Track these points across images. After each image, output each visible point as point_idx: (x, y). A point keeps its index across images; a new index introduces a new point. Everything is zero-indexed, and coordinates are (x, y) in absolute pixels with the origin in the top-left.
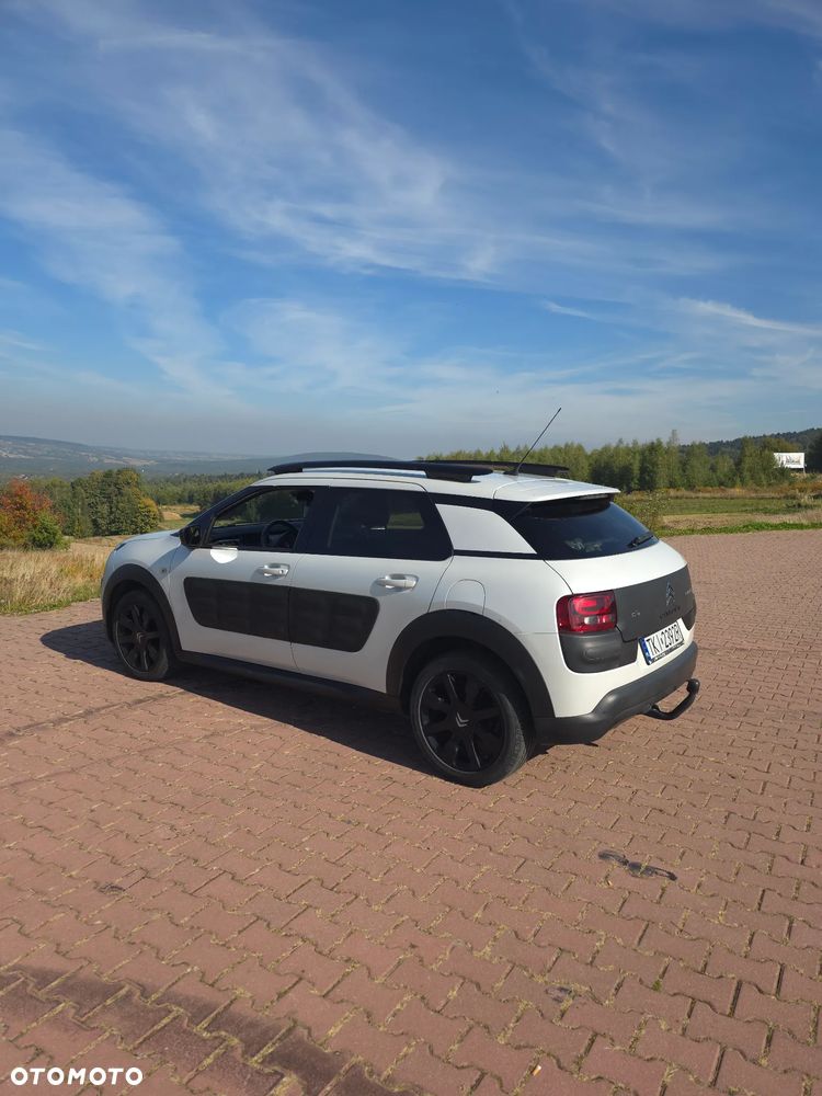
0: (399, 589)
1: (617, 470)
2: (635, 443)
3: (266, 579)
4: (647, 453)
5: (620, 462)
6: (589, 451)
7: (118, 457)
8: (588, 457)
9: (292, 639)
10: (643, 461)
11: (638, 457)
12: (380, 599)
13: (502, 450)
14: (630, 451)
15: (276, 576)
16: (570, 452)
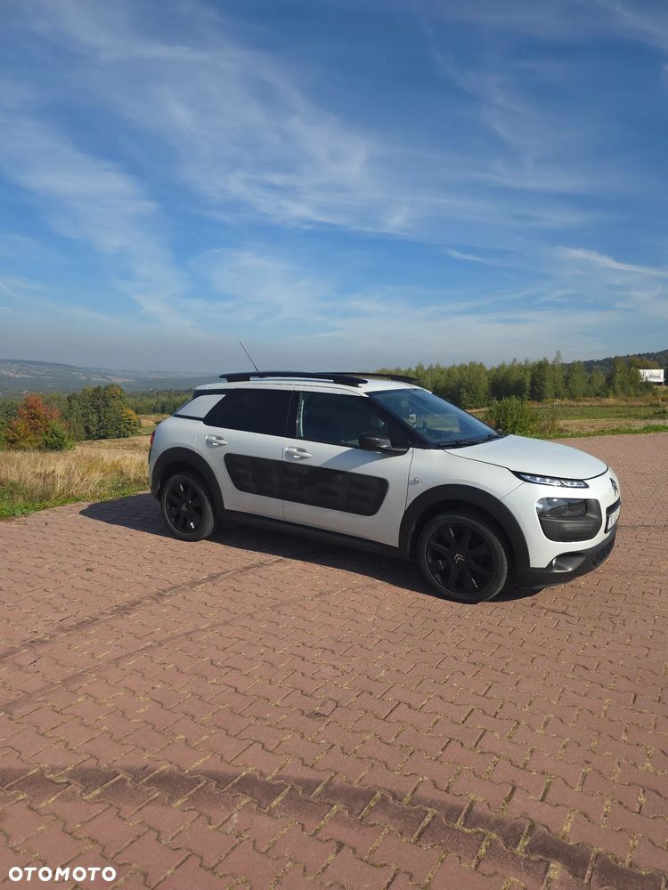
1: (512, 383)
2: (526, 361)
4: (536, 370)
5: (515, 377)
6: (488, 368)
7: (104, 376)
8: (487, 373)
10: (533, 376)
11: (529, 373)
13: (418, 369)
14: (523, 368)
16: (474, 369)
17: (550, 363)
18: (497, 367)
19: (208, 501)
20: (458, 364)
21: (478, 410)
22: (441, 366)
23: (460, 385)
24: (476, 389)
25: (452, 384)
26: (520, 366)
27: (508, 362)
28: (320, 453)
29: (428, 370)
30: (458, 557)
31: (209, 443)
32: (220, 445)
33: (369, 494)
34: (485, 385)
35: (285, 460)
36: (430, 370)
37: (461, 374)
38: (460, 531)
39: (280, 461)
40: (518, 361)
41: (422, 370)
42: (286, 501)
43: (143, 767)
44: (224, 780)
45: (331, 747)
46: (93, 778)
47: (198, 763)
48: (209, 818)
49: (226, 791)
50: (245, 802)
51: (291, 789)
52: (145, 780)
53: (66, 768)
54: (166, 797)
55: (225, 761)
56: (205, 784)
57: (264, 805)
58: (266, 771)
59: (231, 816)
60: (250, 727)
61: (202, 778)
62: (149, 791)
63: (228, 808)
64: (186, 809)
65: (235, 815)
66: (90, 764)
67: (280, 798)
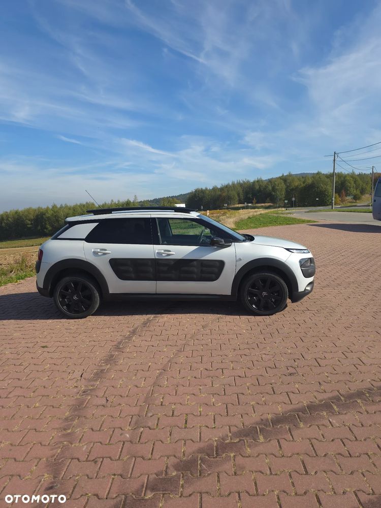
4: (125, 206)
13: (53, 207)
16: (89, 207)
17: (132, 201)
18: (102, 205)
19: (95, 290)
20: (79, 204)
22: (68, 205)
26: (115, 204)
27: (109, 202)
28: (180, 251)
30: (264, 293)
31: (95, 253)
32: (105, 254)
33: (214, 270)
35: (157, 257)
36: (62, 207)
38: (264, 281)
39: (153, 259)
40: (114, 201)
42: (158, 282)
43: (261, 420)
44: (303, 410)
45: (320, 383)
46: (249, 433)
47: (280, 409)
48: (323, 425)
49: (311, 414)
50: (325, 414)
51: (332, 402)
52: (271, 424)
53: (228, 435)
54: (292, 426)
55: (289, 404)
56: (297, 415)
57: (333, 411)
58: (311, 400)
59: (329, 421)
60: (274, 388)
61: (292, 413)
62: (281, 427)
63: (323, 419)
64: (308, 426)
65: (330, 420)
66: (234, 429)
67: (335, 407)
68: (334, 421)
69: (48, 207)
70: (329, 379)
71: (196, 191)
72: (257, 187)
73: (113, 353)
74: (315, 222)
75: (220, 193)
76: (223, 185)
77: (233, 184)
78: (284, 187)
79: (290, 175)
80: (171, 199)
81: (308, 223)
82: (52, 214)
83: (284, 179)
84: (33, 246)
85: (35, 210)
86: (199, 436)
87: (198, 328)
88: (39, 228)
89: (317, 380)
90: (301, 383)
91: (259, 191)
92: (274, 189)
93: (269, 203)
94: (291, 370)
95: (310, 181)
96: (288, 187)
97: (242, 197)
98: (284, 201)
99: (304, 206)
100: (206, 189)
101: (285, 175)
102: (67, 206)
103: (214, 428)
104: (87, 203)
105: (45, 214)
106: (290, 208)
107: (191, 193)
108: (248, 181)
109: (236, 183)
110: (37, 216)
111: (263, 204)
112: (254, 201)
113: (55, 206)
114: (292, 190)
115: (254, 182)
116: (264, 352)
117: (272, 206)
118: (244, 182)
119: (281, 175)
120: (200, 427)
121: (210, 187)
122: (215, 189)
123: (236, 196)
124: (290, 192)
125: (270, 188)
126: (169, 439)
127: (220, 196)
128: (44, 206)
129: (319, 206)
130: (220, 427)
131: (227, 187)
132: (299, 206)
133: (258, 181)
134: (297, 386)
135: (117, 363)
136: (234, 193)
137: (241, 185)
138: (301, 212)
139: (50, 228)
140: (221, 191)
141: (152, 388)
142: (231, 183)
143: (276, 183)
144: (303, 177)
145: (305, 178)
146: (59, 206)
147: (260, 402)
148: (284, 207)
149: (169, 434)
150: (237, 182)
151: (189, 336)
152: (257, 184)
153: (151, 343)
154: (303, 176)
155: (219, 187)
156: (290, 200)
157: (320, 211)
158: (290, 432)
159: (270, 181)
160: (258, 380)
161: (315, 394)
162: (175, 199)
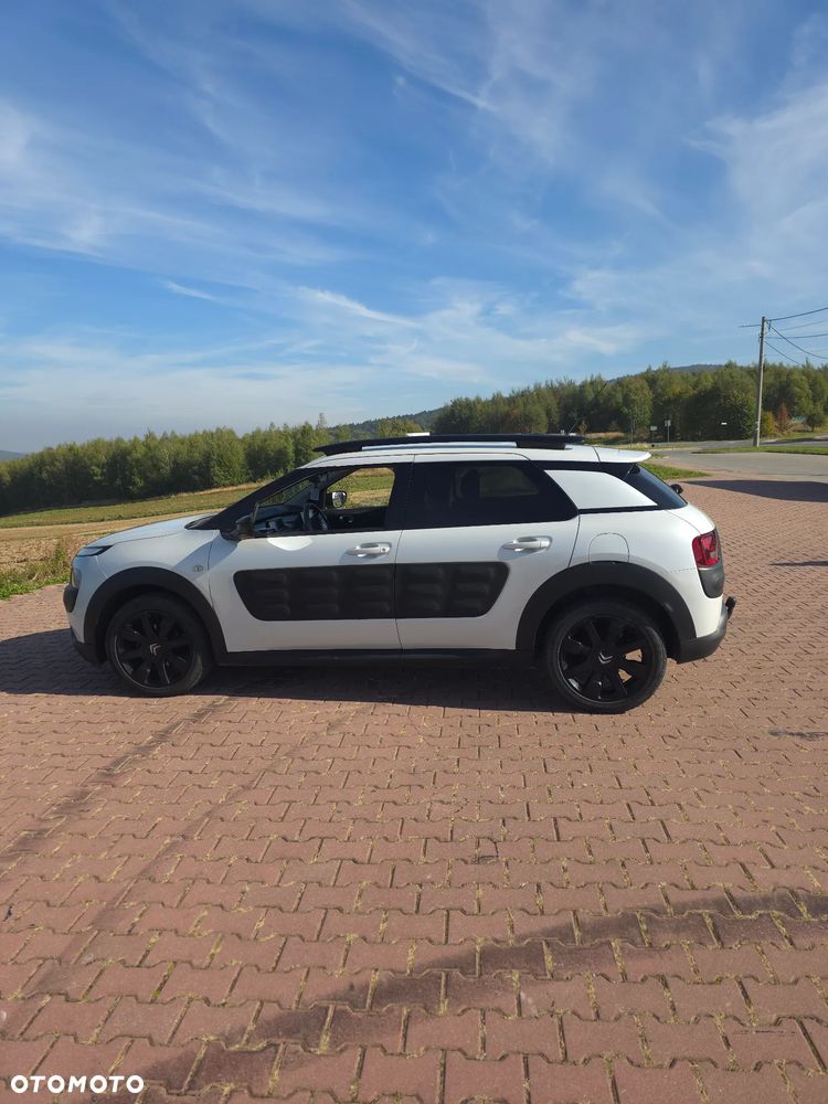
0: (533, 550)
1: (272, 454)
2: (286, 426)
3: (361, 560)
4: (299, 436)
5: (275, 445)
6: (240, 435)
8: (242, 441)
9: (397, 616)
10: (296, 444)
11: (291, 441)
12: (511, 563)
13: (147, 437)
14: (285, 434)
15: (374, 555)
16: (222, 437)
17: (314, 428)
18: (250, 433)
21: (235, 488)
22: (179, 434)
23: (208, 457)
24: (230, 461)
25: (197, 456)
26: (278, 432)
27: (265, 427)
29: (162, 440)
34: (240, 457)
36: (165, 438)
37: (207, 443)
40: (276, 426)
41: (154, 438)
43: (348, 988)
44: (464, 964)
45: (539, 887)
46: (299, 1026)
47: (410, 958)
48: (498, 1010)
49: (481, 975)
50: (516, 977)
51: (548, 944)
52: (369, 1001)
53: (245, 1029)
54: (419, 1009)
55: (440, 943)
56: (447, 976)
57: (540, 971)
58: (498, 936)
59: (519, 998)
60: (423, 897)
61: (435, 971)
62: (390, 1011)
63: (505, 990)
64: (459, 1011)
65: (523, 995)
66: (271, 1011)
67: (548, 958)
68: (530, 1001)
69: (136, 438)
70: (566, 876)
71: (455, 403)
72: (590, 396)
73: (90, 788)
74: (702, 475)
75: (507, 408)
76: (516, 390)
77: (538, 389)
78: (649, 395)
79: (666, 370)
80: (400, 422)
81: (686, 477)
82: (146, 454)
83: (651, 379)
84: (103, 520)
85: (111, 445)
86: (173, 1029)
87: (317, 729)
88: (118, 482)
89: (537, 879)
90: (494, 886)
91: (596, 404)
92: (627, 401)
93: (616, 431)
94: (487, 848)
95: (708, 383)
96: (657, 396)
97: (556, 419)
98: (649, 427)
99: (694, 439)
100: (478, 400)
101: (655, 368)
102: (176, 437)
103: (224, 1005)
104: (218, 429)
105: (129, 453)
106: (660, 444)
107: (444, 409)
108: (571, 384)
109: (543, 386)
110: (114, 456)
111: (602, 435)
112: (583, 427)
113: (150, 436)
114: (669, 401)
115: (583, 386)
116: (441, 796)
117: (621, 438)
118: (561, 384)
119: (644, 370)
120: (191, 1000)
121: (487, 396)
122: (497, 400)
123: (544, 416)
124: (661, 408)
125: (620, 399)
126: (97, 1031)
127: (508, 415)
128: (127, 438)
129: (729, 439)
130: (238, 1004)
131: (524, 396)
132: (682, 440)
133: (592, 383)
134: (480, 892)
135: (84, 815)
136: (538, 410)
137: (554, 391)
138: (681, 452)
139: (141, 483)
140: (509, 405)
141: (132, 885)
142: (532, 388)
143: (632, 387)
144: (694, 374)
145: (700, 374)
146: (159, 436)
147: (372, 936)
148: (648, 441)
149: (103, 1018)
150: (547, 386)
151: (287, 748)
152: (589, 389)
153: (189, 765)
154: (696, 372)
155: (506, 395)
156: (661, 425)
157: (728, 450)
158: (406, 1027)
159: (620, 383)
160: (393, 873)
161: (516, 917)
162: (409, 423)
